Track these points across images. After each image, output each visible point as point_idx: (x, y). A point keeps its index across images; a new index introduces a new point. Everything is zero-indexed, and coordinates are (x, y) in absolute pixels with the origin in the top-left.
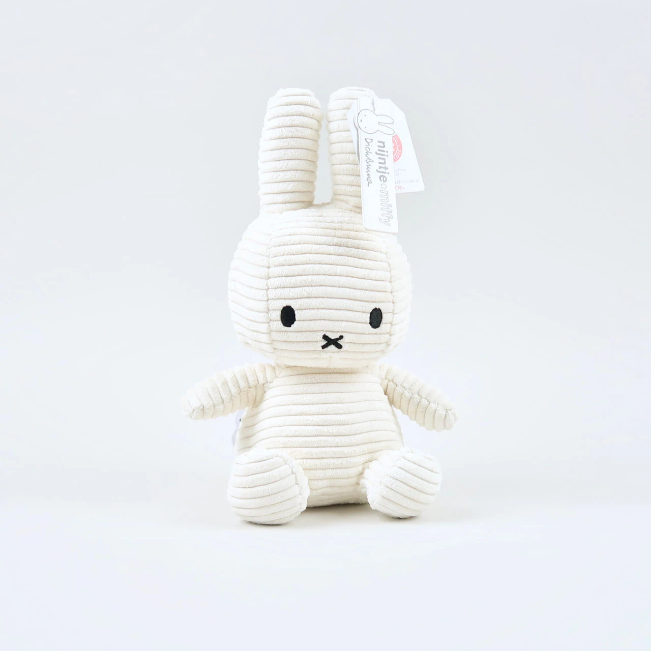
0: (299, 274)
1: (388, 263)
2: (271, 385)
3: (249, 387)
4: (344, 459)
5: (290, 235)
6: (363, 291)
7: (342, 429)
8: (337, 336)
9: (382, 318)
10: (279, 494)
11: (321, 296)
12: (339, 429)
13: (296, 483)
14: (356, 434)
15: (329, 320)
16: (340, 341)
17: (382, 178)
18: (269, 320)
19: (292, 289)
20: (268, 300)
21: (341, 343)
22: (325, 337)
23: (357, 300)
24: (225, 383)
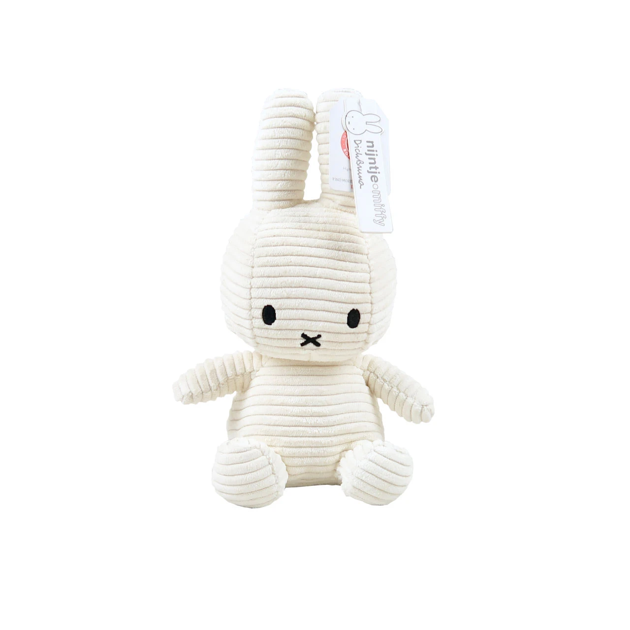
0: (280, 275)
1: (368, 264)
2: (258, 373)
3: (236, 375)
4: (321, 449)
5: (274, 236)
6: (342, 293)
7: (320, 420)
8: (316, 335)
9: (360, 318)
10: (256, 483)
11: (300, 297)
12: (317, 420)
13: (273, 473)
14: (334, 425)
15: (308, 320)
16: (318, 339)
17: (373, 178)
18: (251, 318)
19: (273, 290)
20: (251, 298)
21: (319, 342)
22: (304, 336)
23: (335, 302)
24: (214, 371)
